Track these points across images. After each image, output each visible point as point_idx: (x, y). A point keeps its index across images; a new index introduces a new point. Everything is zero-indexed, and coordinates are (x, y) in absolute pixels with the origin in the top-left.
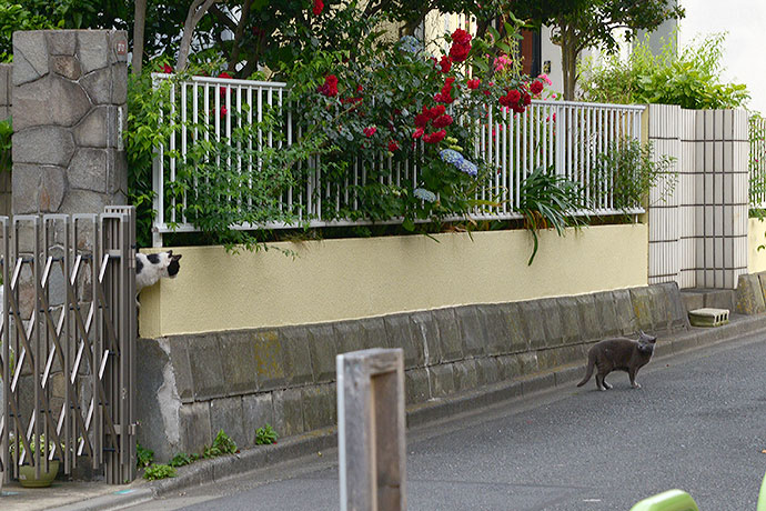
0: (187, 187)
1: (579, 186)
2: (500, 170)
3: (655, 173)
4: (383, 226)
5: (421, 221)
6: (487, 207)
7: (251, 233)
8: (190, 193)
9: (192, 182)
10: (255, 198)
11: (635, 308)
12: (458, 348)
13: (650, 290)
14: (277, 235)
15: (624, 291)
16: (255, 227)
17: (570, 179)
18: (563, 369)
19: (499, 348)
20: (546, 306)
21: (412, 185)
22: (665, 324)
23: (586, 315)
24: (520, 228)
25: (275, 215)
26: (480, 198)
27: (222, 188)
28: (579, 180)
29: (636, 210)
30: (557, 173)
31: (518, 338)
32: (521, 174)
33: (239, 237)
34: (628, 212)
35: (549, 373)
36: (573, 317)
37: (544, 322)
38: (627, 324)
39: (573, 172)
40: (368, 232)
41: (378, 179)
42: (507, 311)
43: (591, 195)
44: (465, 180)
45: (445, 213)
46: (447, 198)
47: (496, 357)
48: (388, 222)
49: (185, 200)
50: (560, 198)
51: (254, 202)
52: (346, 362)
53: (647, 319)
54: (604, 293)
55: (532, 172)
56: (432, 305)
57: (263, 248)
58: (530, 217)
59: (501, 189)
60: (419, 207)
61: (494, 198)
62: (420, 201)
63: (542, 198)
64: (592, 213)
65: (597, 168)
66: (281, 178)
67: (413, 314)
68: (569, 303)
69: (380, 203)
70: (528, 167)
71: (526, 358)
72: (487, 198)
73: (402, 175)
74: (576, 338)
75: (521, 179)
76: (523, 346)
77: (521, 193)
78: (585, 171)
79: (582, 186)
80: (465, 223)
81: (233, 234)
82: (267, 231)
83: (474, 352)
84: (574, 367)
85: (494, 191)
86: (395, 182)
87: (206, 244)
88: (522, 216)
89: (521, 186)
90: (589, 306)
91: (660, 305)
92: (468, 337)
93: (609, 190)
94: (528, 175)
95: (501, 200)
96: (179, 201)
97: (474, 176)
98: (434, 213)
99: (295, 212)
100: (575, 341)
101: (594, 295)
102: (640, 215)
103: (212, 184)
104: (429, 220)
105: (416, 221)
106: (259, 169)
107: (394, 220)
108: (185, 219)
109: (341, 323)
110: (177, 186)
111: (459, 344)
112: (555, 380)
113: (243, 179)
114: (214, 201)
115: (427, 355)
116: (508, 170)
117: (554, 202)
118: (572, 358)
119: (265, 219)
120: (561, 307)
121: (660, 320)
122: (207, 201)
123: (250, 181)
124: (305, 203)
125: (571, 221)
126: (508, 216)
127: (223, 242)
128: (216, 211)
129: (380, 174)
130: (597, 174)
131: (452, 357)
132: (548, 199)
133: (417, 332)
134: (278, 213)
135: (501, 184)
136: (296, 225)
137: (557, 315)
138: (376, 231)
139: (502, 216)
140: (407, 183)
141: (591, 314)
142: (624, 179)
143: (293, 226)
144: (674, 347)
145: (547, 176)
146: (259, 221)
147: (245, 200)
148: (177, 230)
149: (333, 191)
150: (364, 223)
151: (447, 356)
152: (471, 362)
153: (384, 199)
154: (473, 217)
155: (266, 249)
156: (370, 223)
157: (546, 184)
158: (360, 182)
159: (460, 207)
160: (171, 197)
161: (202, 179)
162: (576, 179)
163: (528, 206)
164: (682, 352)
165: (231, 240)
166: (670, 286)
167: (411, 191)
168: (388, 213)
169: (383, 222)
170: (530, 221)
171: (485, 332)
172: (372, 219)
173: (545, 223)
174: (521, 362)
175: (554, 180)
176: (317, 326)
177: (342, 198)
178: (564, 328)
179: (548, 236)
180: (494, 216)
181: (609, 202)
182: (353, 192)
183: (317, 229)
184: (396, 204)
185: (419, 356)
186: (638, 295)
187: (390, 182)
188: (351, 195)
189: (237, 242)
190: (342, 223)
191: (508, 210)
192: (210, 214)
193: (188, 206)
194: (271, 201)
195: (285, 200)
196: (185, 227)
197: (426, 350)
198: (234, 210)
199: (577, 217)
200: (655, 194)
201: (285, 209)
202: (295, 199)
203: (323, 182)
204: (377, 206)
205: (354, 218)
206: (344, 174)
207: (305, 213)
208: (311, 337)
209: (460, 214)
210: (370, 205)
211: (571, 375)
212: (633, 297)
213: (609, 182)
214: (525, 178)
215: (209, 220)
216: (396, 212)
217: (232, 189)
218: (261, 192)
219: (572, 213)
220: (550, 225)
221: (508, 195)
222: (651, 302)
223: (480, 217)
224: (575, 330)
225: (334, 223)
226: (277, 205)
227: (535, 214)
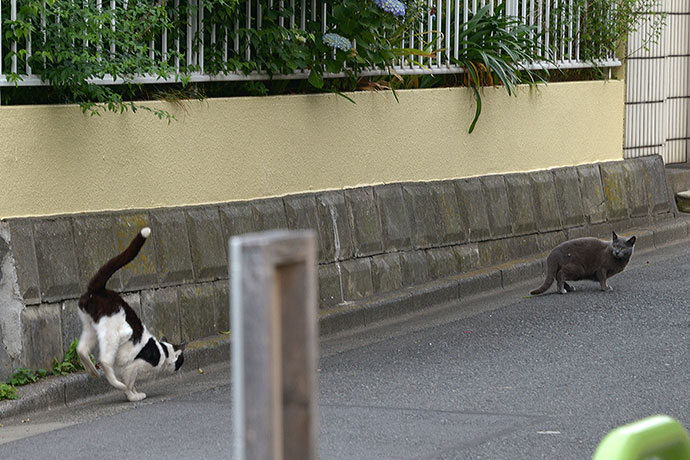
0: (32, 28)
1: (536, 31)
2: (434, 12)
3: (635, 14)
4: (283, 81)
5: (332, 75)
6: (416, 58)
7: (115, 88)
8: (36, 36)
9: (39, 21)
10: (120, 44)
11: (606, 187)
12: (378, 238)
13: (626, 166)
14: (148, 92)
15: (592, 166)
16: (120, 81)
17: (524, 21)
18: (511, 266)
19: (429, 238)
20: (490, 184)
21: (321, 29)
22: (644, 209)
23: (542, 197)
24: (459, 85)
25: (145, 66)
26: (407, 46)
27: (77, 30)
28: (536, 23)
29: (610, 62)
30: (508, 13)
31: (454, 226)
32: (461, 15)
33: (100, 93)
34: (599, 65)
35: (494, 271)
36: (526, 199)
37: (488, 205)
38: (595, 209)
39: (528, 12)
40: (263, 89)
41: (277, 22)
42: (441, 191)
43: (551, 42)
44: (389, 22)
45: (362, 65)
46: (366, 47)
47: (426, 249)
48: (289, 77)
49: (30, 45)
50: (511, 47)
51: (118, 49)
52: (245, 249)
53: (620, 203)
54: (566, 168)
55: (475, 13)
56: (344, 184)
57: (130, 108)
58: (472, 71)
59: (435, 35)
60: (330, 56)
61: (426, 46)
62: (330, 49)
63: (487, 47)
64: (552, 66)
65: (560, 7)
66: (153, 19)
67: (321, 194)
68: (520, 182)
69: (280, 51)
70: (470, 6)
71: (464, 251)
72: (417, 46)
73: (309, 15)
74: (529, 226)
75: (461, 22)
76: (461, 236)
77: (461, 40)
78: (544, 12)
79: (540, 31)
80: (388, 78)
81: (91, 89)
82: (135, 86)
83: (398, 243)
84: (526, 263)
85: (426, 37)
86: (299, 25)
87: (57, 102)
88: (461, 70)
89: (461, 31)
90: (547, 186)
91: (638, 186)
92: (391, 225)
93: (574, 36)
94: (470, 17)
95: (435, 49)
96: (22, 45)
97: (401, 18)
98: (348, 65)
99: (171, 62)
100: (529, 230)
101: (553, 172)
102: (615, 69)
103: (65, 25)
104: (342, 74)
105: (325, 75)
106: (125, 6)
107: (298, 74)
108: (29, 69)
109: (228, 204)
110: (19, 26)
111: (379, 233)
112: (501, 279)
113: (104, 19)
114: (67, 46)
115: (338, 247)
116: (444, 10)
117: (504, 52)
118: (522, 252)
119: (133, 70)
120: (510, 188)
121: (638, 203)
122: (58, 47)
123: (113, 22)
124: (183, 50)
125: (524, 77)
126: (443, 70)
127: (79, 100)
128: (70, 60)
129: (279, 15)
130: (560, 15)
131: (370, 249)
132: (496, 48)
133: (325, 217)
134: (149, 64)
135: (435, 28)
136: (172, 79)
137: (504, 197)
138: (273, 88)
139: (436, 70)
140: (315, 27)
141: (548, 196)
142: (595, 22)
143: (169, 81)
144: (656, 239)
145: (495, 18)
146: (125, 73)
147: (107, 45)
148: (20, 83)
149: (220, 35)
150: (258, 78)
151: (363, 248)
152: (394, 256)
153: (285, 46)
154: (398, 71)
155: (134, 109)
156: (267, 77)
157: (493, 28)
158: (254, 25)
159: (382, 58)
160: (11, 40)
161: (52, 19)
162: (532, 22)
163: (470, 58)
164: (666, 245)
165: (89, 97)
166: (652, 160)
167: (319, 36)
168: (290, 65)
169: (284, 77)
170: (472, 76)
171: (413, 219)
172: (269, 72)
173: (491, 79)
174: (457, 256)
175: (503, 24)
176: (198, 208)
177: (231, 45)
178: (514, 214)
179: (494, 95)
180: (426, 70)
181: (574, 52)
182: (245, 37)
183: (200, 84)
184: (300, 53)
185: (328, 248)
186: (610, 171)
187: (293, 24)
188: (242, 42)
189: (96, 100)
190: (231, 77)
191: (443, 62)
192: (62, 63)
193: (33, 52)
194: (140, 48)
195: (159, 47)
196: (30, 80)
197: (337, 239)
198: (93, 59)
199: (533, 71)
200: (635, 41)
201: (158, 58)
202: (171, 46)
203: (207, 24)
204: (276, 55)
205: (246, 71)
206: (233, 14)
207: (183, 64)
208: (191, 223)
209: (382, 67)
210: (267, 55)
211: (522, 274)
212: (603, 174)
213: (575, 26)
214: (466, 20)
215: (60, 71)
216: (299, 63)
217: (90, 31)
218: (128, 36)
219: (527, 66)
220: (497, 82)
221: (444, 42)
222: (627, 180)
223: (407, 70)
224: (527, 216)
225: (220, 77)
226: (148, 53)
227: (478, 67)
